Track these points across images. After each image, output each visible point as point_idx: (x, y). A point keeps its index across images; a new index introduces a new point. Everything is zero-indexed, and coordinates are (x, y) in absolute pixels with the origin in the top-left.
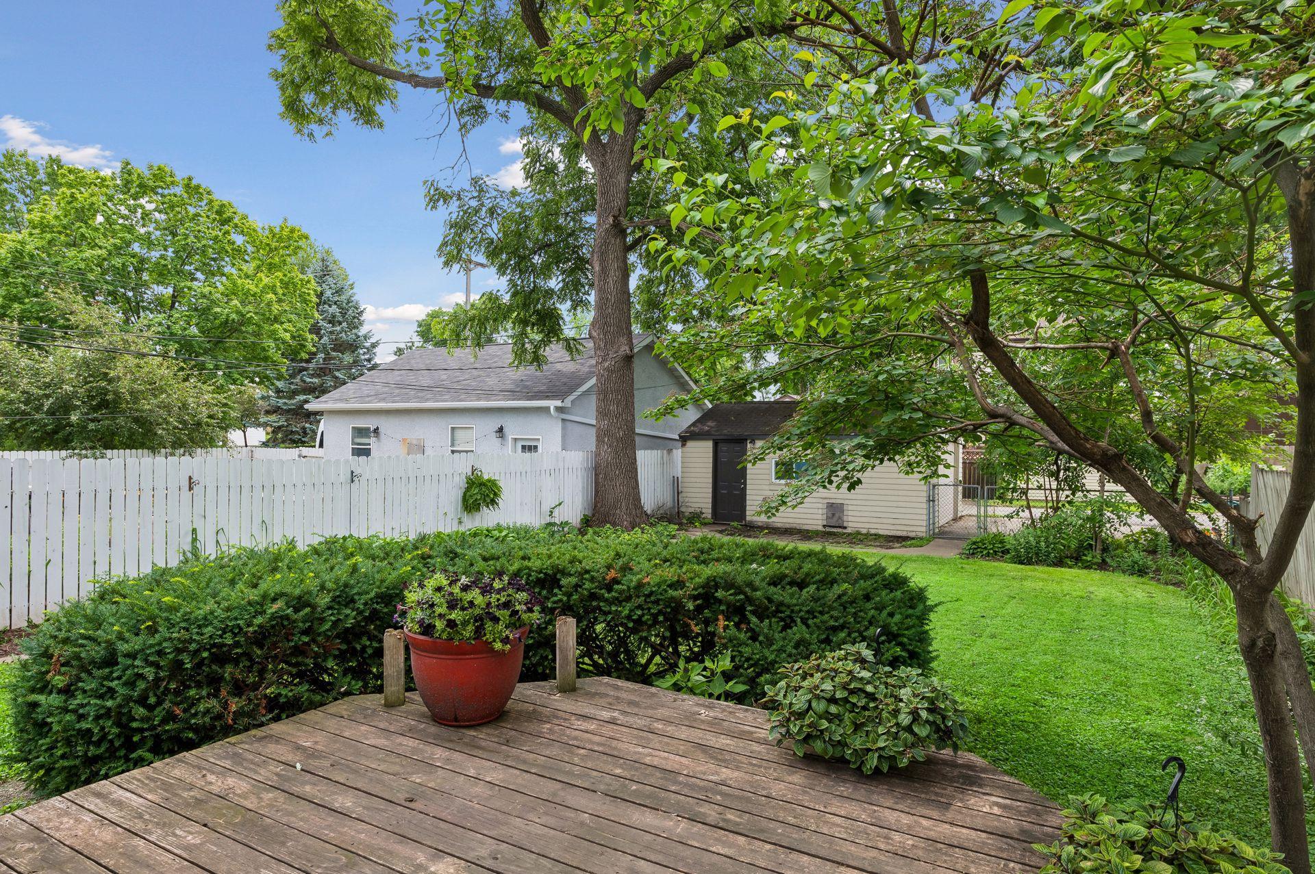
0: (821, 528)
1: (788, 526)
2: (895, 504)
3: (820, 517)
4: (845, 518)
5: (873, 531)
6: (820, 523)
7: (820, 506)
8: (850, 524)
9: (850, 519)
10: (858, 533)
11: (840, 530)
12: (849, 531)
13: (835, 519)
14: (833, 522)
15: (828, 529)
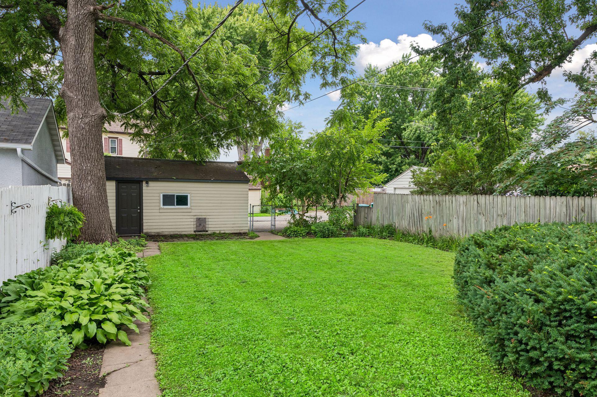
0: (193, 233)
1: (172, 233)
2: (233, 217)
3: (192, 226)
4: (207, 226)
5: (222, 232)
6: (192, 230)
7: (192, 220)
8: (210, 229)
9: (210, 226)
10: (214, 233)
11: (204, 233)
12: (209, 233)
13: (201, 227)
14: (200, 229)
15: (197, 233)
